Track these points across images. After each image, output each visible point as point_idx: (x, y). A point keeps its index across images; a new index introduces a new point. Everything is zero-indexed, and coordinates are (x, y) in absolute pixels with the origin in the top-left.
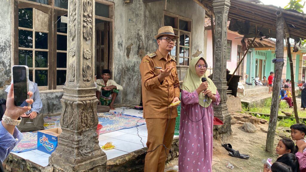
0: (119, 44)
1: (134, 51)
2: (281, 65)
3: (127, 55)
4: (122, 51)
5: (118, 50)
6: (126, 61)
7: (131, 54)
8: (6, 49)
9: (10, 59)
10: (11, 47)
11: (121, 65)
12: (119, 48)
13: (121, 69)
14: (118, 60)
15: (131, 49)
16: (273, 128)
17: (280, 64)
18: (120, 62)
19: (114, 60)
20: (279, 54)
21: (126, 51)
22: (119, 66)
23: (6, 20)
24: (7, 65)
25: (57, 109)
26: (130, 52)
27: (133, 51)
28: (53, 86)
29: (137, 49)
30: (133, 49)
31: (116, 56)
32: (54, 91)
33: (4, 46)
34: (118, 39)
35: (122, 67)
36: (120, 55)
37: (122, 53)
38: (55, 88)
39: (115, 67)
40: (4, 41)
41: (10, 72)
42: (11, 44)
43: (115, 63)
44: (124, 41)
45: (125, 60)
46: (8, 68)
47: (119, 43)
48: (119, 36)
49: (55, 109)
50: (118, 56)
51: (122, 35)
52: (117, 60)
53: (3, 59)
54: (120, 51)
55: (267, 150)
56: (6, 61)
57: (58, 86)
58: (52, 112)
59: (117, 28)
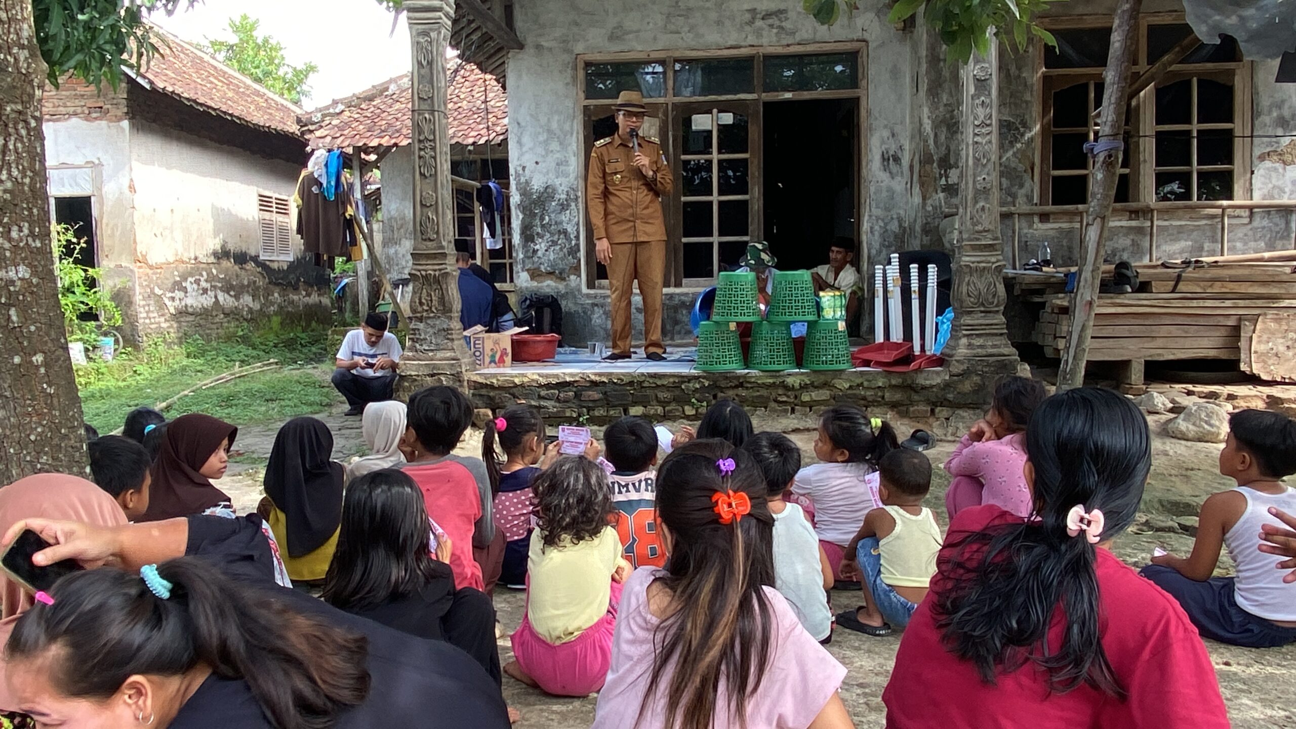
0: (885, 159)
4: (899, 179)
5: (883, 176)
8: (569, 205)
9: (578, 224)
10: (580, 200)
11: (896, 223)
12: (886, 168)
13: (897, 231)
14: (882, 205)
18: (892, 212)
19: (868, 208)
22: (886, 224)
23: (569, 148)
24: (572, 236)
25: (683, 331)
28: (673, 279)
31: (875, 193)
32: (678, 290)
33: (566, 200)
34: (883, 142)
35: (900, 226)
36: (890, 190)
37: (899, 185)
38: (678, 284)
39: (872, 228)
40: (566, 189)
41: (579, 250)
42: (579, 194)
43: (870, 216)
44: (907, 147)
45: (908, 202)
46: (573, 243)
47: (886, 156)
48: (886, 133)
49: (679, 333)
50: (884, 194)
51: (898, 129)
52: (877, 207)
53: (565, 226)
54: (893, 178)
56: (570, 229)
57: (684, 281)
58: (672, 339)
59: (880, 112)
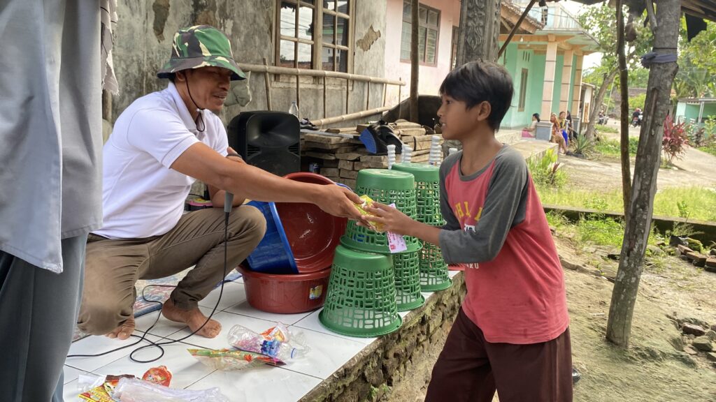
1: (179, 16)
2: (669, 73)
3: (155, 28)
4: (137, 16)
5: (125, 11)
6: (154, 48)
7: (169, 25)
11: (135, 65)
12: (127, 2)
13: (137, 75)
14: (123, 44)
15: (170, 9)
16: (634, 272)
17: (666, 71)
20: (666, 37)
21: (152, 14)
26: (165, 20)
27: (175, 15)
29: (192, 9)
30: (176, 9)
31: (118, 29)
35: (140, 70)
36: (130, 27)
37: (137, 22)
45: (147, 43)
52: (120, 46)
54: (133, 15)
55: (613, 339)
